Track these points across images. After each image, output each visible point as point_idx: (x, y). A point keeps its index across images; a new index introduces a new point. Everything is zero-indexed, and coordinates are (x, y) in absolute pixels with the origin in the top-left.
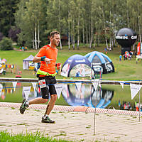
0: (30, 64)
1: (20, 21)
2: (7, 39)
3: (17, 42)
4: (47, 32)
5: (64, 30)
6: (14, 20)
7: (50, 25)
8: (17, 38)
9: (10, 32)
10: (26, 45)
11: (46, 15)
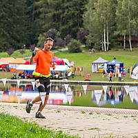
0: (99, 66)
1: (88, 23)
2: (75, 41)
3: (85, 44)
4: (116, 33)
5: (134, 31)
6: (82, 21)
7: (119, 26)
8: (86, 40)
9: (78, 34)
10: (95, 47)
11: (115, 15)
